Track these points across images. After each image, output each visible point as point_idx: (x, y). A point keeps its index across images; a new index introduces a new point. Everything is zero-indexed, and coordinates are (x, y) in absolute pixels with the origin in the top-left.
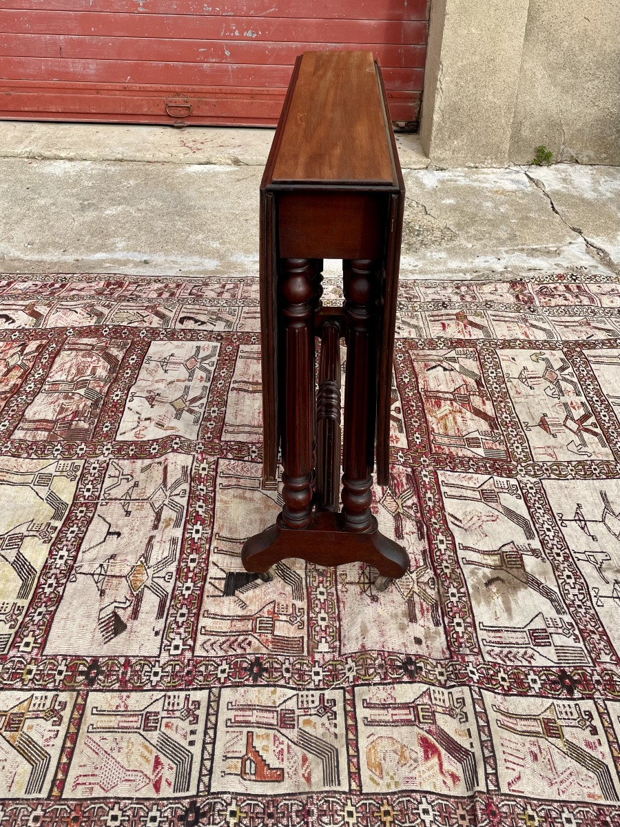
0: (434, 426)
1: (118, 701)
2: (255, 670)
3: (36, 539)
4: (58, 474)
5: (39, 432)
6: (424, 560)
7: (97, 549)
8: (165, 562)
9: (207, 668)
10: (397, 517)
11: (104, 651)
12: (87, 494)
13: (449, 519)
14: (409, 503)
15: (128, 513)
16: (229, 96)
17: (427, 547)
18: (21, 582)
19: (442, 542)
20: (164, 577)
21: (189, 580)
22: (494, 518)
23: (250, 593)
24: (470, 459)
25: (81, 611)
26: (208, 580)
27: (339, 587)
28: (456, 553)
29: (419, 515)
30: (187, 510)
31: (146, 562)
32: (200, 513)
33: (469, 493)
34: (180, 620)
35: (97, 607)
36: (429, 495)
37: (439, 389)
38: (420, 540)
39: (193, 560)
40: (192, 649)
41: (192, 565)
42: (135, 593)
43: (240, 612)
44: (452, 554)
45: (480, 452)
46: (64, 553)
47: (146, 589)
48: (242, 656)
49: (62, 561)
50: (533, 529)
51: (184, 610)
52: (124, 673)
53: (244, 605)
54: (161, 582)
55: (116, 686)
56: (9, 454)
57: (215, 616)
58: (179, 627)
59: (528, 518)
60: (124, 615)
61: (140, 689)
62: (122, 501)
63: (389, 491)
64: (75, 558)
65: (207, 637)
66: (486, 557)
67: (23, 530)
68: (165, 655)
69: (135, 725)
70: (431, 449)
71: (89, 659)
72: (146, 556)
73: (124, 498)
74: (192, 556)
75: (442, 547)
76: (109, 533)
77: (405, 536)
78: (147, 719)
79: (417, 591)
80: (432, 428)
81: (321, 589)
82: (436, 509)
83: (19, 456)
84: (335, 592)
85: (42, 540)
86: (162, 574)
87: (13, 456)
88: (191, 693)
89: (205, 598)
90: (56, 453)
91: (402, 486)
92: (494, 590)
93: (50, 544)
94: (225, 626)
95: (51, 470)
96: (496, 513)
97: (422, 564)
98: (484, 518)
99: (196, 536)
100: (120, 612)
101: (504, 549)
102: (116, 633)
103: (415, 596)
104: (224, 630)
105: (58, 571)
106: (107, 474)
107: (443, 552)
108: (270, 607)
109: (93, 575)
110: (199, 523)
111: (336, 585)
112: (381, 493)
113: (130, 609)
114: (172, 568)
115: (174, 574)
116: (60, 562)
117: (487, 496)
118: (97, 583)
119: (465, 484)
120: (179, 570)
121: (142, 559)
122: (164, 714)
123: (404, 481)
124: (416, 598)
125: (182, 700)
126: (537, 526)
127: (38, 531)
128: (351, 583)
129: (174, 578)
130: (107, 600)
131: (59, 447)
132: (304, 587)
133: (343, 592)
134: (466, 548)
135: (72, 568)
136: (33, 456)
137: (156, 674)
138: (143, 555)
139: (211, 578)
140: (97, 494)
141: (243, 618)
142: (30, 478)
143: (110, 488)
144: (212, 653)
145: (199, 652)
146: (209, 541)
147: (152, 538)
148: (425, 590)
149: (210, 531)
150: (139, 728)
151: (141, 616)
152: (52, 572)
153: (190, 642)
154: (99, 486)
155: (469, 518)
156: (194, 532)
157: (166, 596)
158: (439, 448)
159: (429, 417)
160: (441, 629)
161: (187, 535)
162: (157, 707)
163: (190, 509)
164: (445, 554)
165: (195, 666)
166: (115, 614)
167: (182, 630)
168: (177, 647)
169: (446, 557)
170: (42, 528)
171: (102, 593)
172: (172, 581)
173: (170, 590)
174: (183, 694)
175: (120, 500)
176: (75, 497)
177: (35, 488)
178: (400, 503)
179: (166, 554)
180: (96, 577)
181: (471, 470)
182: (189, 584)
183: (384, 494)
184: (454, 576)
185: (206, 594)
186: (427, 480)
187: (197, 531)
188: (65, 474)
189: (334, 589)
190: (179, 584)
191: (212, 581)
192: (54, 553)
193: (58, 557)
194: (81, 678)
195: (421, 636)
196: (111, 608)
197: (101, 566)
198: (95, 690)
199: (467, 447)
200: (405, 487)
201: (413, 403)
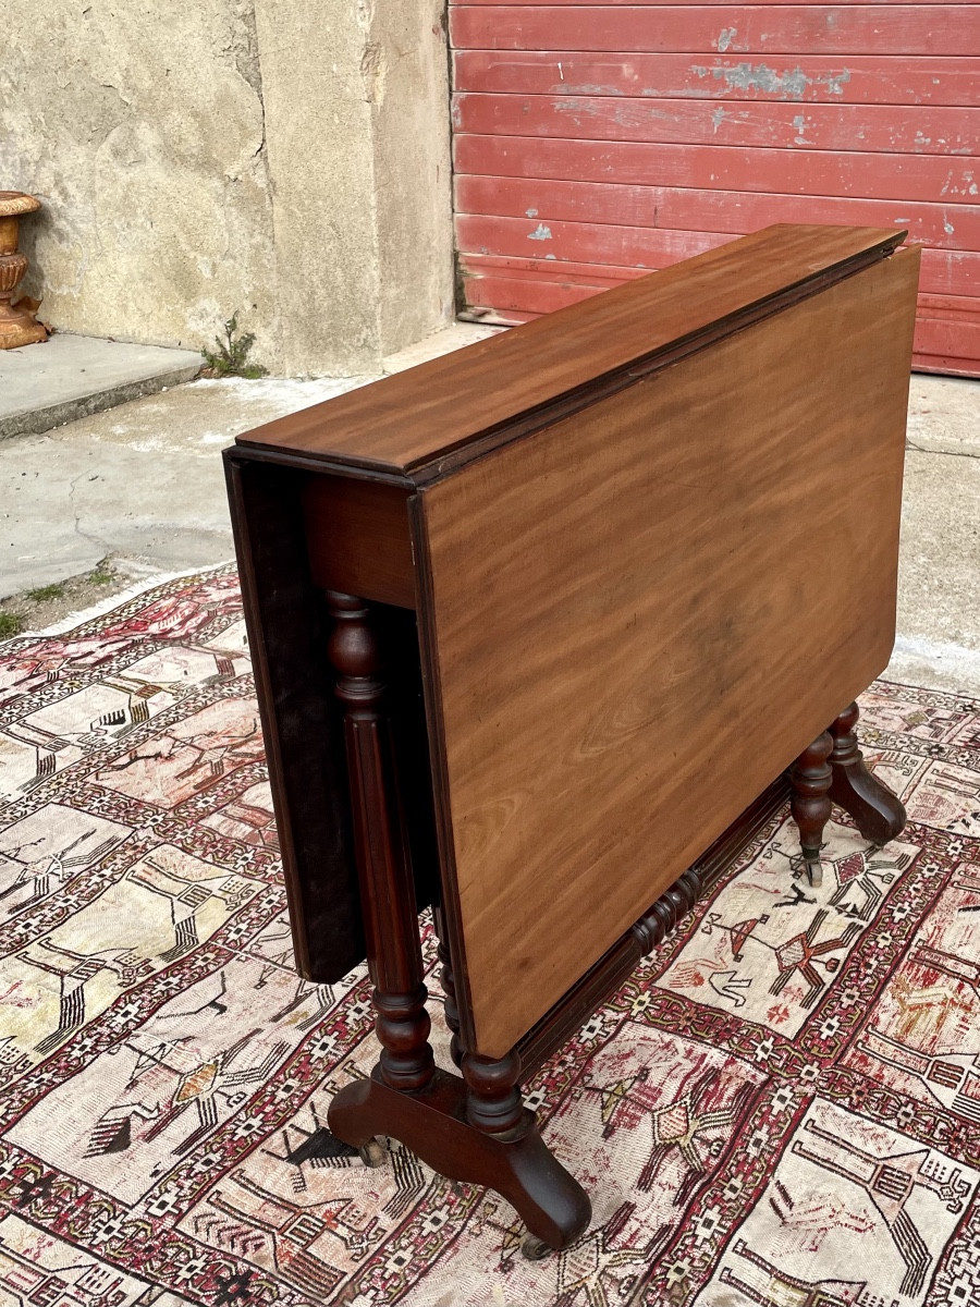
0: (884, 1018)
1: (31, 1243)
2: (232, 1288)
3: (115, 975)
4: (220, 894)
5: (242, 825)
6: (653, 1242)
7: (178, 1019)
8: (247, 1076)
9: (177, 1254)
10: (663, 1149)
11: (75, 1167)
12: (233, 936)
13: (772, 1191)
14: (711, 1134)
15: (262, 983)
16: (940, 314)
17: (677, 1222)
18: (57, 1028)
19: (708, 1223)
20: (230, 1097)
21: (261, 1116)
22: (862, 1226)
23: (324, 1172)
24: (914, 1101)
25: (86, 1098)
26: (286, 1127)
27: (471, 1223)
28: (720, 1253)
29: (715, 1162)
30: (335, 1009)
31: (223, 1064)
32: (349, 1020)
33: (850, 1162)
34: (199, 1167)
35: (111, 1102)
36: (762, 1135)
37: (958, 952)
38: (674, 1204)
39: (288, 1089)
40: (180, 1217)
41: (281, 1095)
42: (175, 1103)
43: (289, 1195)
44: (712, 1253)
45: (947, 1096)
46: (133, 1009)
47: (195, 1104)
48: (233, 1259)
49: (123, 1021)
50: (928, 1277)
51: (215, 1158)
52: (72, 1210)
53: (301, 1186)
54: (221, 1101)
55: (48, 1223)
56: (180, 845)
57: (246, 1184)
58: (188, 1177)
59: (936, 1252)
60: (138, 1128)
61: (71, 1241)
62: (268, 964)
63: (687, 1099)
64: (143, 1021)
65: (213, 1209)
66: (780, 1287)
67: (109, 958)
68: (141, 1208)
69: (26, 1286)
70: (843, 1054)
71: (46, 1169)
72: (227, 1057)
73: (274, 960)
74: (290, 1082)
75: (703, 1233)
76: (213, 1004)
77: (655, 1187)
78: (47, 1286)
79: (591, 1286)
80: (877, 1020)
81: (442, 1215)
82: (758, 1166)
83: (189, 852)
84: (459, 1228)
85: (121, 981)
86: (231, 1091)
87: (183, 849)
88: (128, 1278)
89: (259, 1149)
90: (240, 862)
91: (720, 1098)
93: (125, 990)
94: (250, 1204)
95: (215, 886)
96: (876, 1217)
97: (640, 1245)
98: (843, 1218)
99: (317, 1053)
100: (135, 1122)
101: (825, 1288)
102: (108, 1149)
103: (582, 1293)
104: (246, 1210)
105: (108, 1031)
106: (280, 916)
107: (698, 1243)
108: (334, 1206)
109: (142, 1053)
110: (336, 1034)
111: (469, 1218)
112: (671, 1097)
113: (152, 1123)
114: (251, 1089)
115: (248, 1098)
116: (121, 1020)
117: (887, 1181)
118: (137, 1067)
119: (857, 1142)
120: (258, 1095)
121: (220, 1058)
122: (71, 1290)
123: (730, 1092)
124: (581, 1298)
125: (106, 1283)
126: (941, 1274)
127: (126, 965)
128: (495, 1226)
129: (243, 1103)
130: (132, 1097)
131: (250, 856)
132: (417, 1200)
133: (471, 1233)
134: (747, 1254)
135: (128, 1034)
136: (209, 858)
137: (109, 1230)
138: (225, 1052)
139: (292, 1126)
140: (245, 940)
141: (285, 1205)
142: (179, 888)
143: (269, 939)
144: (202, 1236)
145: (186, 1226)
146: (331, 1068)
147: (258, 1031)
148: (605, 1292)
149: (341, 1054)
150: (26, 1293)
151: (159, 1140)
152: (99, 1029)
153: (184, 1206)
154: (256, 930)
155: (813, 1205)
156: (319, 1045)
157: (212, 1126)
158: (863, 1059)
159: (886, 998)
161: (305, 1047)
162: (69, 1277)
163: (340, 1009)
164: (699, 1247)
165: (164, 1244)
166: (127, 1122)
167: (187, 1184)
168: (163, 1205)
169: (697, 1254)
170: (134, 963)
171: (133, 1084)
172: (236, 1107)
173: (222, 1119)
174: (117, 1274)
175: (268, 960)
176: (214, 937)
177: (177, 904)
178: (694, 1125)
179: (257, 1064)
180: (144, 1058)
181: (893, 1123)
182: (256, 1122)
183: (674, 1101)
184: (676, 1291)
185: (264, 1146)
186: (778, 1106)
187: (324, 1047)
188: (227, 897)
189: (461, 1222)
190: (242, 1116)
191: (290, 1131)
192: (122, 1004)
193: (122, 1012)
194: (17, 1190)
196: (127, 1111)
197: (163, 1046)
198: (20, 1216)
199: (924, 1078)
200: (723, 1104)
201: (873, 961)
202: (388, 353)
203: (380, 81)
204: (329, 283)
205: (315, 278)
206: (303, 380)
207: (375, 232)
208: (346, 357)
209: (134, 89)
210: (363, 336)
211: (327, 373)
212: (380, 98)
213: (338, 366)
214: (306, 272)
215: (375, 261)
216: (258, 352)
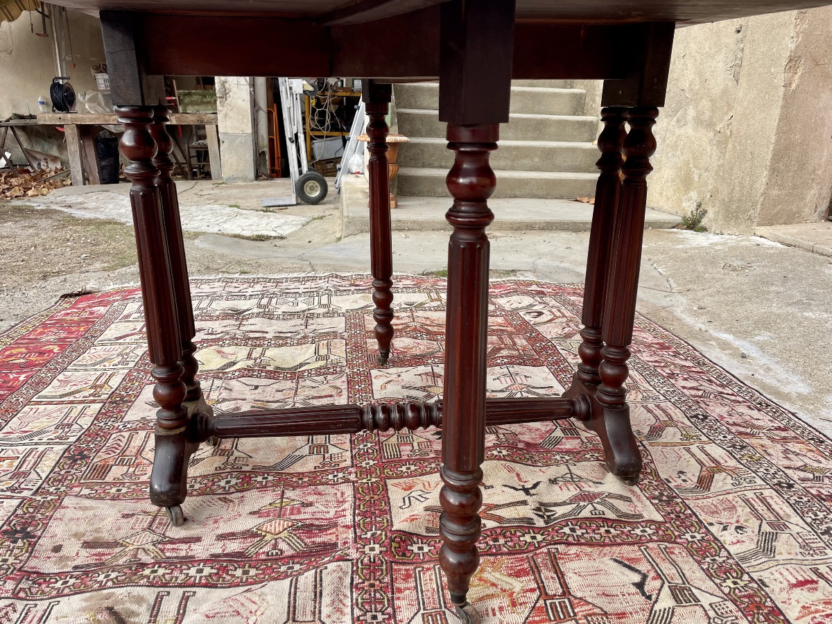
1: (90, 413)
6: (176, 557)
7: (239, 383)
12: (305, 374)
14: (282, 546)
17: (197, 559)
18: (216, 368)
19: (200, 571)
24: (392, 616)
28: (180, 586)
29: (263, 557)
37: (569, 575)
38: (211, 554)
40: (120, 432)
43: (147, 449)
44: (179, 581)
52: (113, 412)
55: (103, 411)
56: (348, 342)
61: (95, 419)
63: (300, 524)
69: (65, 422)
70: (404, 564)
72: (223, 401)
75: (192, 572)
76: (257, 386)
77: (222, 543)
78: (67, 425)
82: (273, 574)
91: (310, 538)
92: (99, 617)
95: (333, 358)
97: (168, 554)
103: (122, 548)
107: (184, 572)
108: (146, 462)
112: (298, 518)
119: (326, 600)
124: (118, 550)
127: (261, 363)
134: (186, 598)
136: (349, 350)
141: (140, 451)
142: (324, 354)
145: (115, 435)
147: (245, 400)
153: (126, 430)
158: (408, 576)
160: (70, 569)
162: (74, 427)
164: (181, 573)
174: (79, 434)
176: (301, 371)
177: (314, 358)
178: (282, 535)
184: (135, 577)
194: (118, 399)
195: (64, 552)
198: (104, 405)
199: (422, 611)
200: (307, 541)
201: (502, 541)
202: (759, 225)
203: (797, 77)
204: (742, 184)
205: (736, 182)
206: (718, 234)
207: (770, 156)
208: (740, 224)
209: (691, 90)
210: (750, 214)
211: (729, 232)
212: (794, 86)
213: (734, 229)
214: (733, 178)
215: (765, 173)
216: (707, 219)
